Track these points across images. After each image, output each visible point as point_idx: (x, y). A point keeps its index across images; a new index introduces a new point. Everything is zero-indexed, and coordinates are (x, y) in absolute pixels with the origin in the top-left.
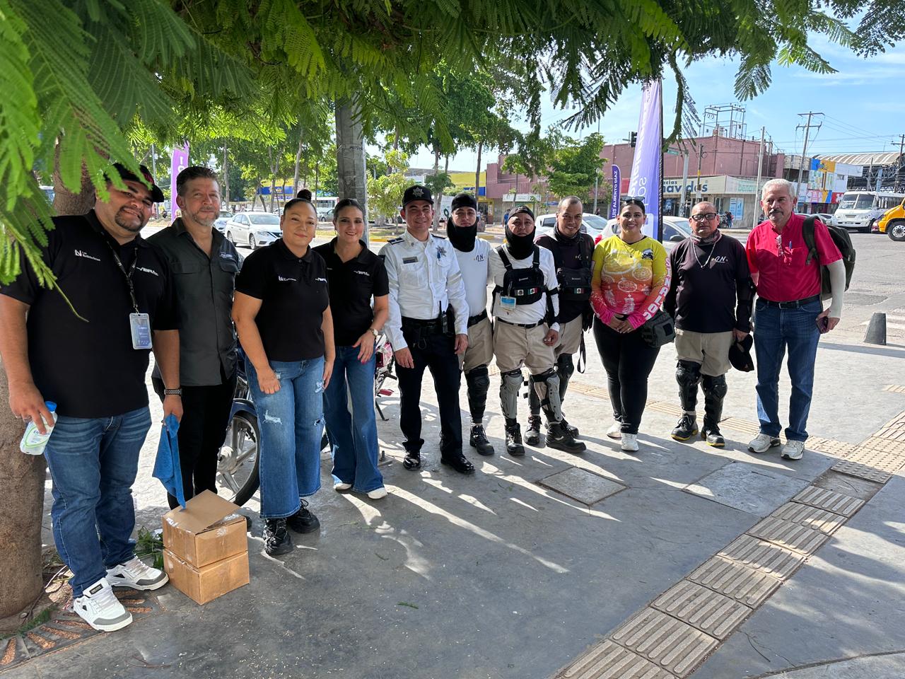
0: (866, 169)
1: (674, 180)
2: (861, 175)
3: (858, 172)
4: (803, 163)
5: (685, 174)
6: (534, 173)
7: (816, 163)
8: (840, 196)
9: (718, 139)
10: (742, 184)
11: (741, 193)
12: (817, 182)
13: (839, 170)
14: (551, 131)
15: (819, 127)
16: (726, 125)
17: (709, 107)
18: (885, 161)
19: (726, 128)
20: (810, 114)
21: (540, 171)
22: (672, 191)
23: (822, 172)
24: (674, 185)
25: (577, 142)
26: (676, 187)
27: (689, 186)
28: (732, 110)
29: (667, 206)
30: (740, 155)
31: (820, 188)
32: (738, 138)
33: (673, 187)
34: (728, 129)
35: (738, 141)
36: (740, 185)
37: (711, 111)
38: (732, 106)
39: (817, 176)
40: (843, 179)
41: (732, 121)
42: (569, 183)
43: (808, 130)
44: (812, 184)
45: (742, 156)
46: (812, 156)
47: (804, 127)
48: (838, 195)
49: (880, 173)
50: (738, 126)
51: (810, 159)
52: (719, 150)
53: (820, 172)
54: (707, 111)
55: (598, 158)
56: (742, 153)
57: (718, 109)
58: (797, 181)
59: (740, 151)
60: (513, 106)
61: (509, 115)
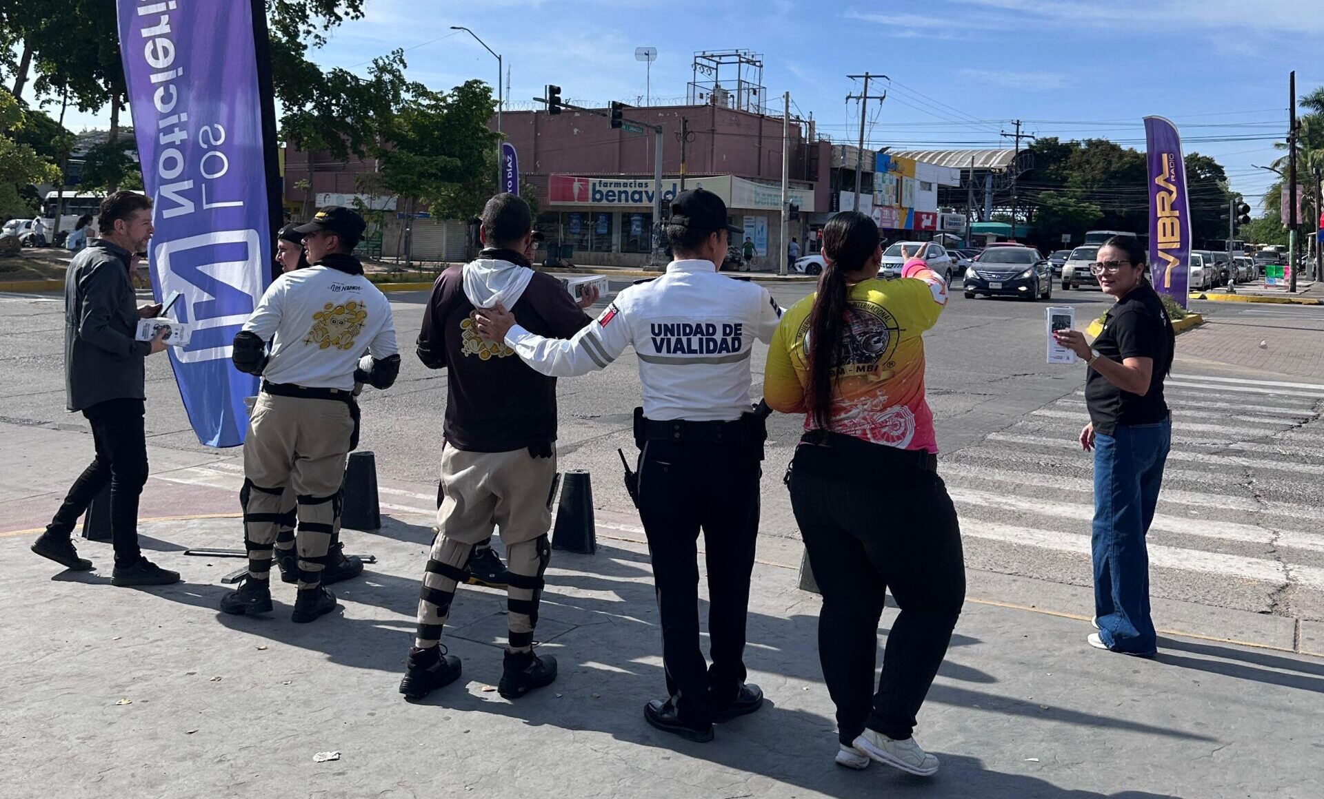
0: (964, 173)
1: (643, 181)
2: (957, 184)
3: (952, 179)
4: (860, 159)
5: (658, 170)
6: (350, 151)
7: (883, 160)
8: (928, 218)
9: (716, 110)
10: (758, 190)
11: (760, 207)
12: (887, 193)
13: (922, 174)
14: (382, 69)
15: (882, 99)
16: (730, 87)
17: (701, 54)
18: (994, 163)
19: (732, 93)
20: (867, 77)
21: (364, 148)
22: (640, 200)
23: (895, 177)
24: (643, 189)
25: (439, 96)
26: (647, 192)
27: (668, 193)
28: (740, 62)
29: (634, 227)
30: (757, 140)
31: (894, 204)
32: (751, 110)
33: (640, 193)
34: (735, 94)
35: (751, 115)
36: (757, 194)
37: (705, 62)
38: (739, 55)
39: (887, 182)
40: (930, 190)
41: (740, 82)
42: (421, 175)
43: (864, 103)
44: (879, 196)
45: (760, 143)
46: (877, 149)
47: (858, 98)
48: (924, 216)
49: (989, 181)
50: (751, 91)
51: (874, 153)
52: (719, 128)
53: (891, 177)
54: (699, 60)
55: (484, 131)
56: (760, 137)
57: (717, 59)
58: (853, 190)
59: (757, 134)
60: (307, 17)
61: (302, 35)
